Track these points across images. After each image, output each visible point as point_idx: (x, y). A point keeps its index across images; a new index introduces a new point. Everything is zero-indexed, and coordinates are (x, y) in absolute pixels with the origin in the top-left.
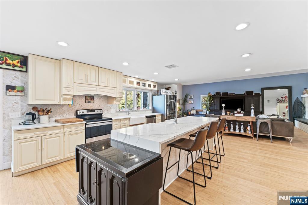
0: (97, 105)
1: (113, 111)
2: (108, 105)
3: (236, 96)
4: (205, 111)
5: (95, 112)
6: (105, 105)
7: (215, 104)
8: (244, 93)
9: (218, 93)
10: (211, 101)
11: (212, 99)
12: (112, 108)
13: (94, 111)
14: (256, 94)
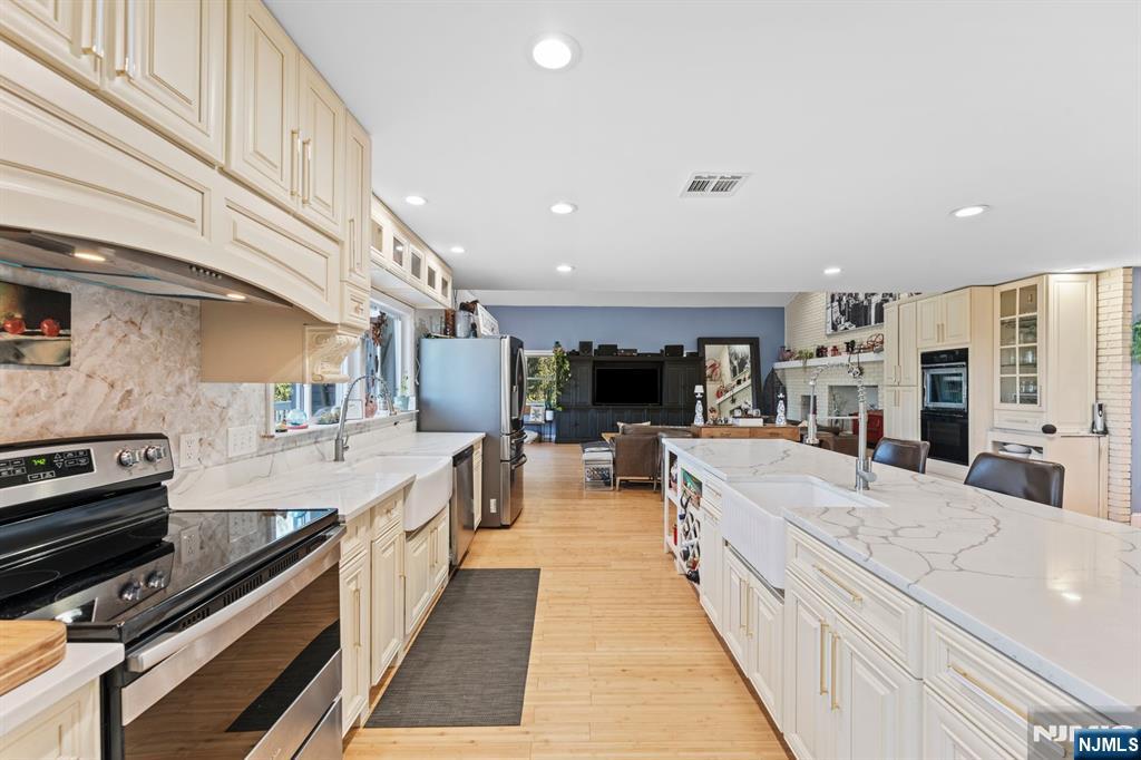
0: (100, 388)
1: (242, 436)
2: (205, 387)
3: (640, 359)
4: (541, 410)
5: (89, 468)
6: (180, 389)
7: (576, 386)
8: (662, 351)
9: (586, 346)
10: (566, 373)
11: (567, 366)
12: (231, 412)
13: (82, 465)
14: (690, 354)
